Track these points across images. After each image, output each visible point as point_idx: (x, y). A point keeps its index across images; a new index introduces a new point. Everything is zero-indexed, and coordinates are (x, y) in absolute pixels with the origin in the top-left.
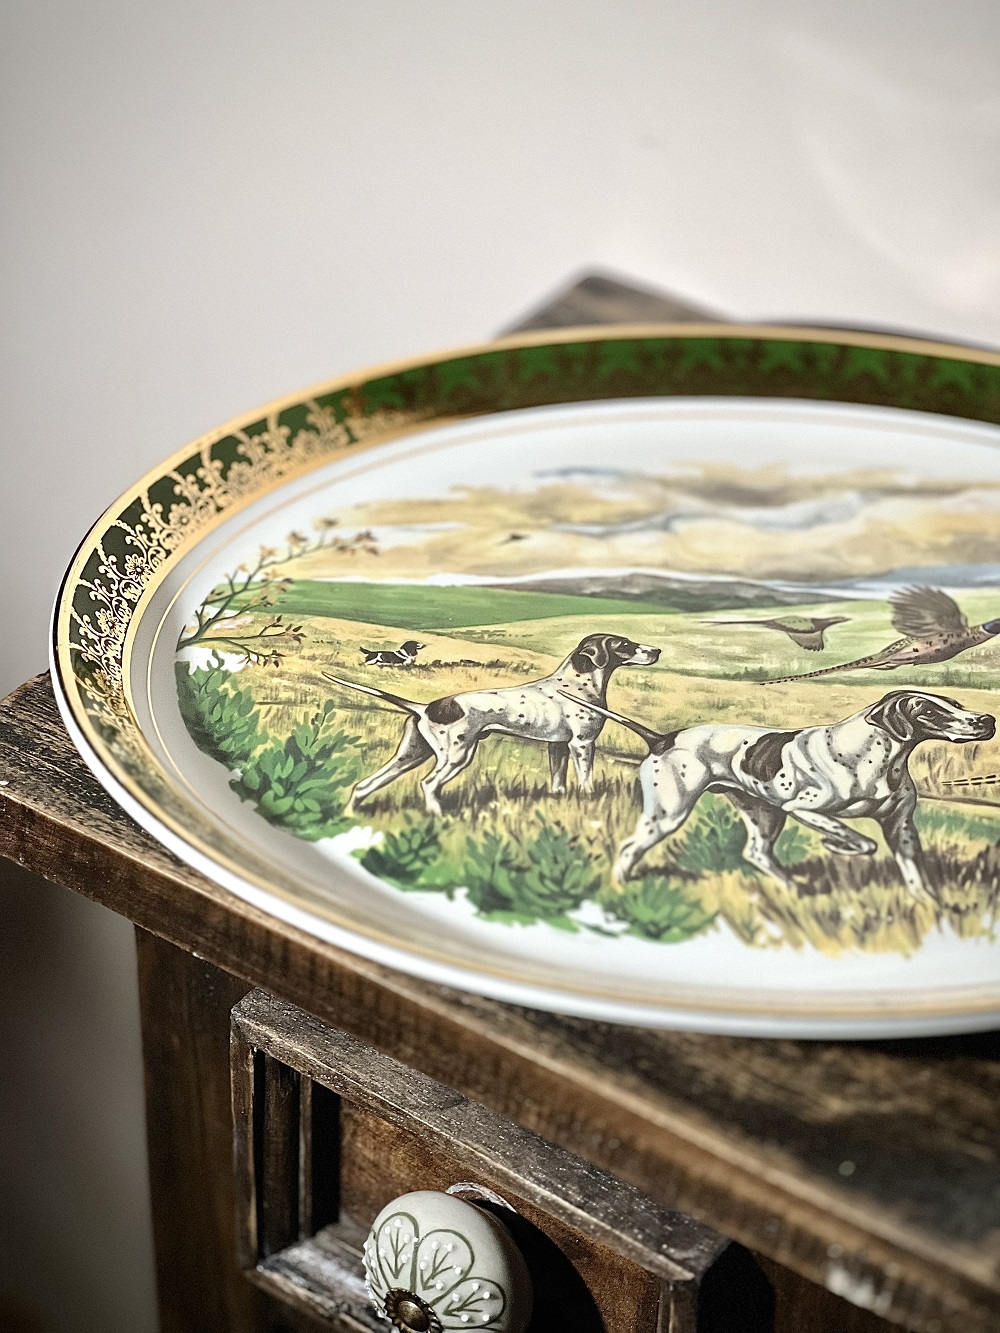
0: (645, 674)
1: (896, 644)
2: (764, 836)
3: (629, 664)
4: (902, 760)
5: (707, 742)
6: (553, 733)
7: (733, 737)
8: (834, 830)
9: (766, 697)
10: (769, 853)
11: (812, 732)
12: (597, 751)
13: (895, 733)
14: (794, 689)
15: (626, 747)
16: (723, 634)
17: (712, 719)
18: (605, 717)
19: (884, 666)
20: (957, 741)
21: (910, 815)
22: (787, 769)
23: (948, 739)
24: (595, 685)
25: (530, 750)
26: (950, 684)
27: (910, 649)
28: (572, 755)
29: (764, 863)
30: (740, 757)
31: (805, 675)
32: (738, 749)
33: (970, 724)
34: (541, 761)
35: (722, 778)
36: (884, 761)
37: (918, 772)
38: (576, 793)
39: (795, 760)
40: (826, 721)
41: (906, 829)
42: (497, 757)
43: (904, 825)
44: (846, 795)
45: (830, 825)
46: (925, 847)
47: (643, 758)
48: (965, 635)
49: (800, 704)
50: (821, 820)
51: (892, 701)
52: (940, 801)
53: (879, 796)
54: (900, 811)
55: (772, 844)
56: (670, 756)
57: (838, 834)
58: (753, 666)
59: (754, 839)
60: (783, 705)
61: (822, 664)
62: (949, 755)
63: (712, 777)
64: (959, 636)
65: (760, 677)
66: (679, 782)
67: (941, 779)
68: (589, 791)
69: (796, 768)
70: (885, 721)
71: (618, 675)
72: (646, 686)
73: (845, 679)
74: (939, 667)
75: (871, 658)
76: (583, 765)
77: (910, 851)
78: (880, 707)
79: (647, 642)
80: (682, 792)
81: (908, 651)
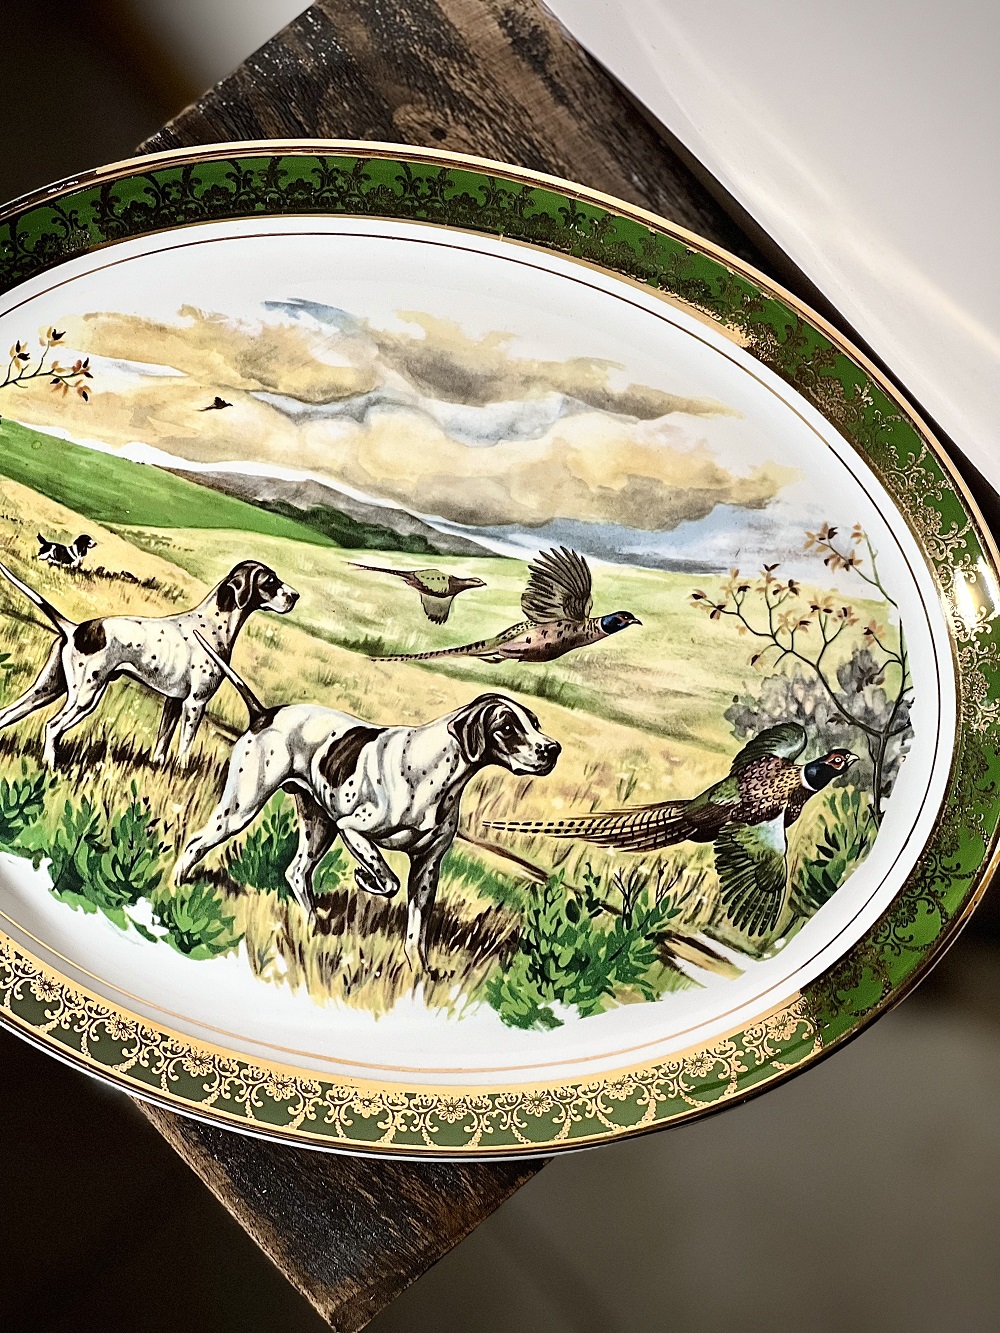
0: (277, 624)
1: (513, 628)
2: (310, 855)
3: (265, 609)
4: (459, 786)
5: (301, 727)
6: (173, 686)
7: (324, 723)
8: (370, 861)
9: (372, 678)
10: (308, 876)
11: (395, 733)
12: (205, 718)
13: (467, 750)
14: (401, 671)
15: (230, 717)
16: (361, 583)
17: (314, 697)
18: (224, 674)
19: (490, 658)
20: (519, 772)
21: (439, 858)
22: (357, 777)
23: (509, 767)
24: (228, 631)
25: (149, 703)
26: (540, 692)
27: (523, 638)
28: (182, 717)
29: (299, 888)
30: (322, 751)
31: (416, 656)
32: (325, 741)
33: (537, 752)
34: (155, 720)
35: (299, 775)
36: (444, 785)
37: (468, 804)
38: (171, 766)
39: (368, 766)
40: (414, 722)
41: (430, 872)
42: (119, 707)
43: (431, 867)
44: (395, 822)
45: (368, 853)
46: (438, 899)
47: (239, 734)
48: (580, 629)
49: (398, 694)
50: (364, 846)
51: (481, 705)
52: (472, 845)
53: (423, 828)
54: (434, 849)
55: (314, 865)
56: (264, 737)
57: (371, 866)
58: (373, 634)
59: (300, 856)
60: (382, 691)
61: (438, 643)
62: (503, 789)
63: (292, 772)
64: (575, 629)
65: (373, 649)
66: (262, 771)
67: (484, 818)
68: (183, 766)
69: (366, 775)
70: (465, 729)
71: (252, 621)
72: (273, 642)
73: (450, 669)
74: (538, 669)
75: (483, 643)
76: (189, 730)
77: (423, 901)
78: (467, 713)
79: (290, 582)
80: (260, 786)
81: (519, 643)
